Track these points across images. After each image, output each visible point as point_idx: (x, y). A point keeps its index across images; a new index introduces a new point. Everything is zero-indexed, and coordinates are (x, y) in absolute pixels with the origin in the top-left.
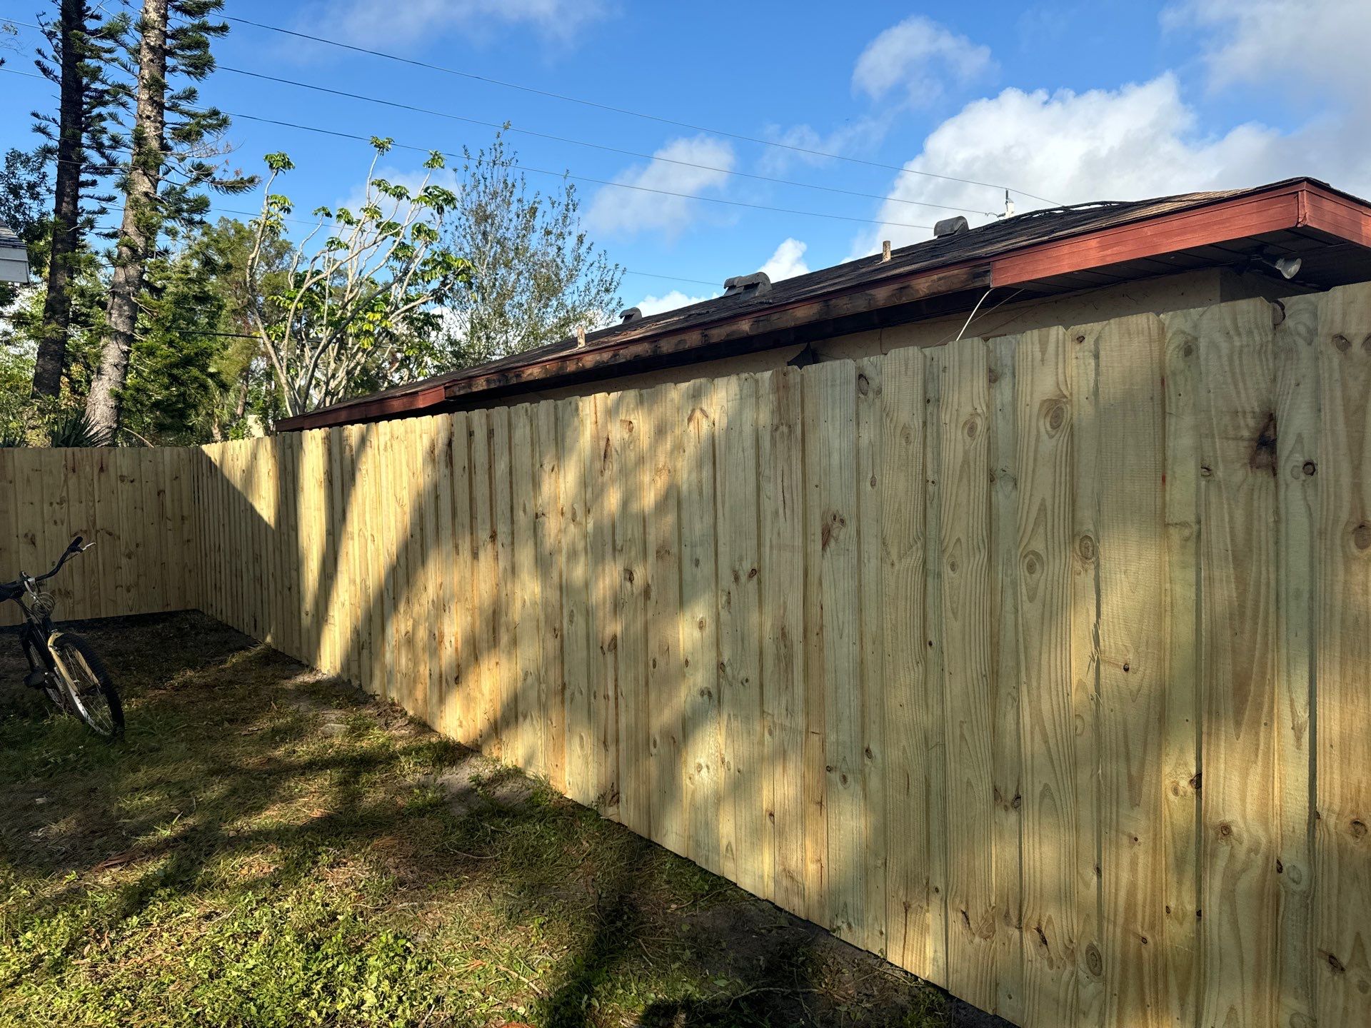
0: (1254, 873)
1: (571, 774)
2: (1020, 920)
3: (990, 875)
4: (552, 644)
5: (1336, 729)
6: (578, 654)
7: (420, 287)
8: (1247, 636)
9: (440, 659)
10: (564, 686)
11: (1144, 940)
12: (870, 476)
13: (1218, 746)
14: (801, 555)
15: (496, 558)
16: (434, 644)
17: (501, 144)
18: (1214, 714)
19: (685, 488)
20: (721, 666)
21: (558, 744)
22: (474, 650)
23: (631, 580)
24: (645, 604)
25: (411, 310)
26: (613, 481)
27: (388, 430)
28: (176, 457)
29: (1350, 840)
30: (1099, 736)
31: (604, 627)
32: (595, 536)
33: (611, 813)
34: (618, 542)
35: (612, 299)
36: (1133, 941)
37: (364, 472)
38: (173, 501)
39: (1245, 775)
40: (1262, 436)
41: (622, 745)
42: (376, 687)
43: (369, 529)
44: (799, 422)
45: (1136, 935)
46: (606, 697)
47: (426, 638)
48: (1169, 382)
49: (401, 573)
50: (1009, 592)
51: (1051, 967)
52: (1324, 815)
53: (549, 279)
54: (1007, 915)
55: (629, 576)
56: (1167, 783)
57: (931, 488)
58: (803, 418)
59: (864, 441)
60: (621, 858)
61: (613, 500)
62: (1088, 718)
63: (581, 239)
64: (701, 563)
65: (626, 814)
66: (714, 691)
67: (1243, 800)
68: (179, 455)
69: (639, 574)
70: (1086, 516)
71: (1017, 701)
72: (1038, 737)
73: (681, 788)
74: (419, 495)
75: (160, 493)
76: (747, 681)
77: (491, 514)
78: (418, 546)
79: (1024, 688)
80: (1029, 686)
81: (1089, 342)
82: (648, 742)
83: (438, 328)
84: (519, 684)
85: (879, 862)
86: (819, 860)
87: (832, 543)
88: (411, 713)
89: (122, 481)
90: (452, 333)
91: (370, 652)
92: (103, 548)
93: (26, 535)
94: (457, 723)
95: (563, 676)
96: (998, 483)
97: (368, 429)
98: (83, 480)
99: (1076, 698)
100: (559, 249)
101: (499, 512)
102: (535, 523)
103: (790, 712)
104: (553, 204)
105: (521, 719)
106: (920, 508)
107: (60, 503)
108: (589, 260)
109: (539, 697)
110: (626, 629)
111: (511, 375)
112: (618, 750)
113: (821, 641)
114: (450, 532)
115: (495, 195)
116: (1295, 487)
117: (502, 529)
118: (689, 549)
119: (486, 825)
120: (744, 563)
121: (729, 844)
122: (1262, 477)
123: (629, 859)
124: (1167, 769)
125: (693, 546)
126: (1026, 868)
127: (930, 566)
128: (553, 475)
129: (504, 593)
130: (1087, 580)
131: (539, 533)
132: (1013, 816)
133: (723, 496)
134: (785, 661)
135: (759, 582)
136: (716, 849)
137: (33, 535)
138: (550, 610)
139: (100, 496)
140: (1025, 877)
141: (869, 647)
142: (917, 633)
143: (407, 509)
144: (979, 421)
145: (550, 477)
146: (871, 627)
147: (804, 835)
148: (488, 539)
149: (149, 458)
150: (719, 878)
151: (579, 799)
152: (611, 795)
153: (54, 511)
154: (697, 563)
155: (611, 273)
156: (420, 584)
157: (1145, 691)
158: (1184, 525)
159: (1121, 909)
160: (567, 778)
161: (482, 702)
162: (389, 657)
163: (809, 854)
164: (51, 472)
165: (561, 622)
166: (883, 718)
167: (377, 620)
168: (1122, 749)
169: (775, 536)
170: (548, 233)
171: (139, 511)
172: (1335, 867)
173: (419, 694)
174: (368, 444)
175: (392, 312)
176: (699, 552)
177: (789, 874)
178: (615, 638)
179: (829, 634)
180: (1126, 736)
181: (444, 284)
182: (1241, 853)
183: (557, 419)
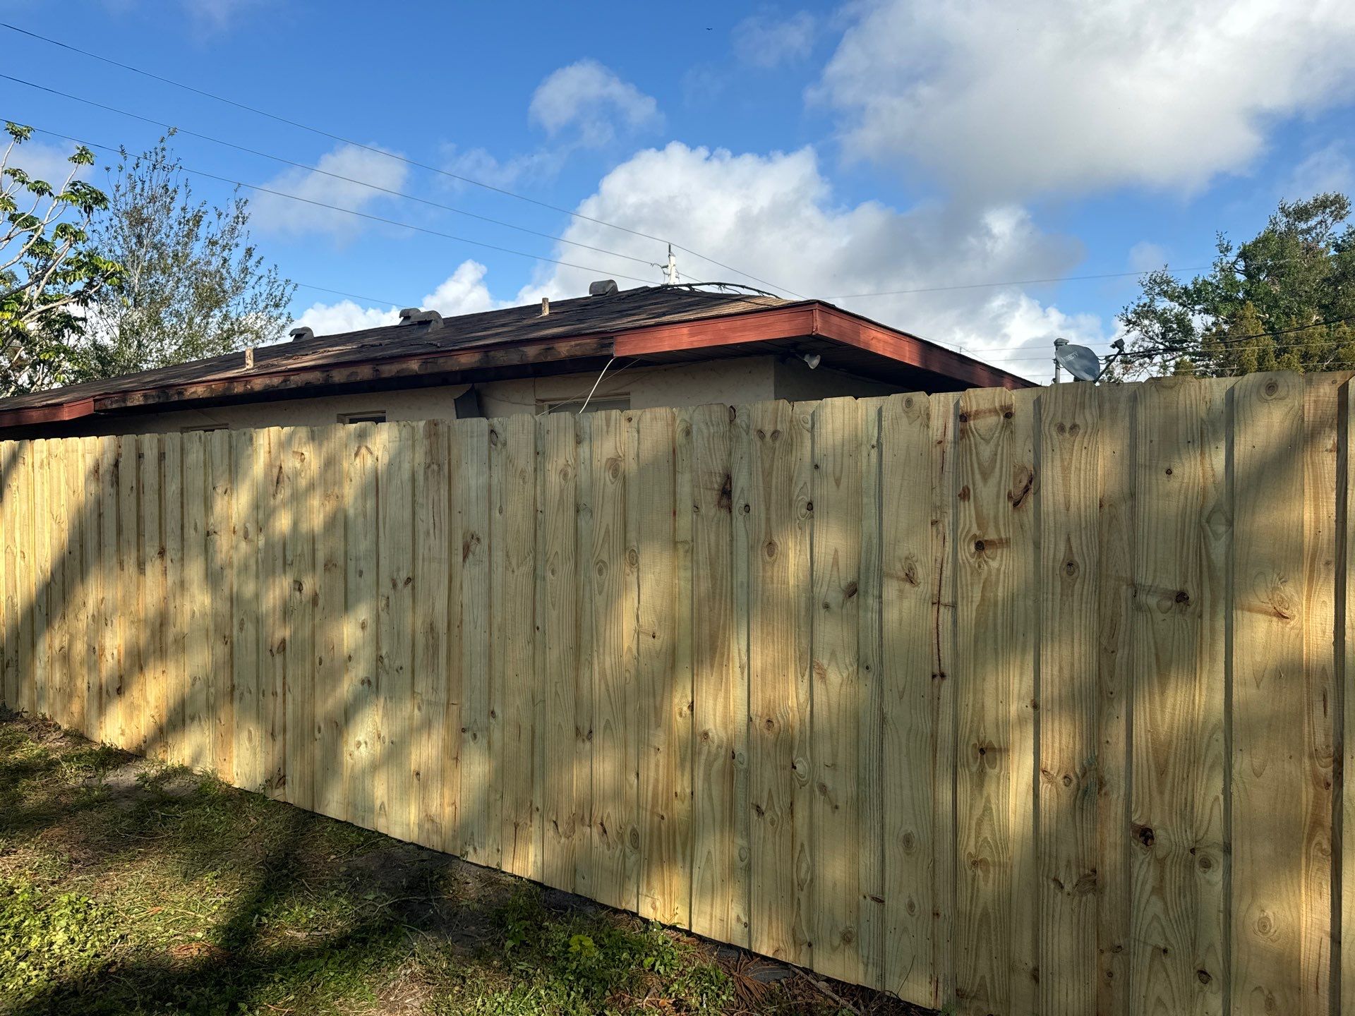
0: (720, 761)
1: (239, 765)
2: (590, 820)
3: (572, 790)
4: (221, 650)
5: (759, 665)
6: (247, 657)
7: (60, 286)
8: (716, 611)
9: (100, 671)
10: (233, 687)
11: (662, 817)
12: (498, 506)
13: (702, 681)
14: (446, 566)
15: (165, 573)
16: (94, 658)
17: (163, 149)
18: (700, 662)
19: (351, 512)
20: (380, 658)
21: (223, 742)
22: (137, 661)
23: (300, 590)
24: (313, 611)
25: (49, 310)
26: (284, 504)
27: (45, 448)
29: (765, 731)
30: (638, 683)
31: (273, 633)
32: (266, 551)
33: (277, 794)
34: (288, 557)
35: (281, 314)
36: (656, 819)
37: (14, 488)
39: (715, 700)
40: (724, 488)
41: (289, 735)
42: (24, 704)
43: (18, 545)
44: (446, 462)
45: (658, 814)
46: (275, 694)
47: (83, 653)
48: (678, 451)
49: (57, 589)
50: (588, 588)
51: (609, 849)
52: (754, 718)
53: (212, 289)
54: (583, 818)
55: (298, 586)
56: (676, 710)
57: (539, 515)
58: (450, 460)
59: (495, 481)
60: (286, 828)
61: (283, 522)
62: (633, 671)
63: (249, 252)
64: (364, 574)
65: (292, 794)
66: (373, 680)
67: (715, 715)
69: (308, 585)
70: (632, 535)
71: (591, 664)
72: (603, 687)
73: (342, 763)
74: (79, 511)
76: (401, 668)
77: (160, 532)
78: (77, 562)
79: (595, 654)
80: (598, 652)
81: (635, 420)
82: (314, 727)
83: (81, 332)
84: (187, 690)
85: (498, 796)
86: (454, 803)
87: (471, 556)
88: (65, 726)
90: (98, 337)
91: (17, 670)
94: (120, 731)
95: (232, 680)
96: (582, 513)
97: (20, 447)
99: (626, 658)
100: (225, 261)
101: (169, 529)
102: (206, 540)
103: (435, 690)
104: (220, 215)
105: (188, 721)
106: (532, 531)
108: (258, 272)
109: (207, 699)
110: (295, 633)
111: (171, 392)
112: (284, 739)
113: (460, 632)
114: (115, 548)
115: (153, 199)
116: (741, 518)
117: (172, 545)
118: (353, 562)
119: (157, 811)
120: (401, 573)
121: (383, 804)
122: (724, 512)
123: (293, 828)
124: (676, 700)
125: (358, 559)
126: (594, 781)
127: (539, 572)
128: (226, 498)
129: (173, 605)
130: (633, 578)
131: (211, 550)
132: (588, 745)
133: (384, 518)
134: (433, 649)
135: (413, 588)
136: (372, 810)
138: (219, 619)
140: (594, 787)
141: (496, 633)
142: (529, 621)
143: (65, 526)
144: (569, 470)
145: (222, 499)
146: (498, 620)
147: (443, 785)
148: (156, 556)
150: (373, 832)
151: (247, 786)
152: (278, 778)
154: (361, 574)
155: (281, 288)
156: (78, 600)
157: (664, 650)
158: (685, 542)
159: (650, 799)
160: (235, 769)
161: (147, 710)
162: (40, 673)
163: (446, 800)
165: (231, 630)
166: (504, 686)
167: (25, 638)
168: (651, 690)
169: (427, 551)
170: (214, 243)
172: (759, 750)
173: (76, 707)
174: (21, 460)
175: (26, 313)
176: (363, 565)
177: (430, 819)
178: (283, 641)
179: (467, 628)
180: (653, 681)
181: (90, 285)
182: (713, 749)
183: (230, 447)
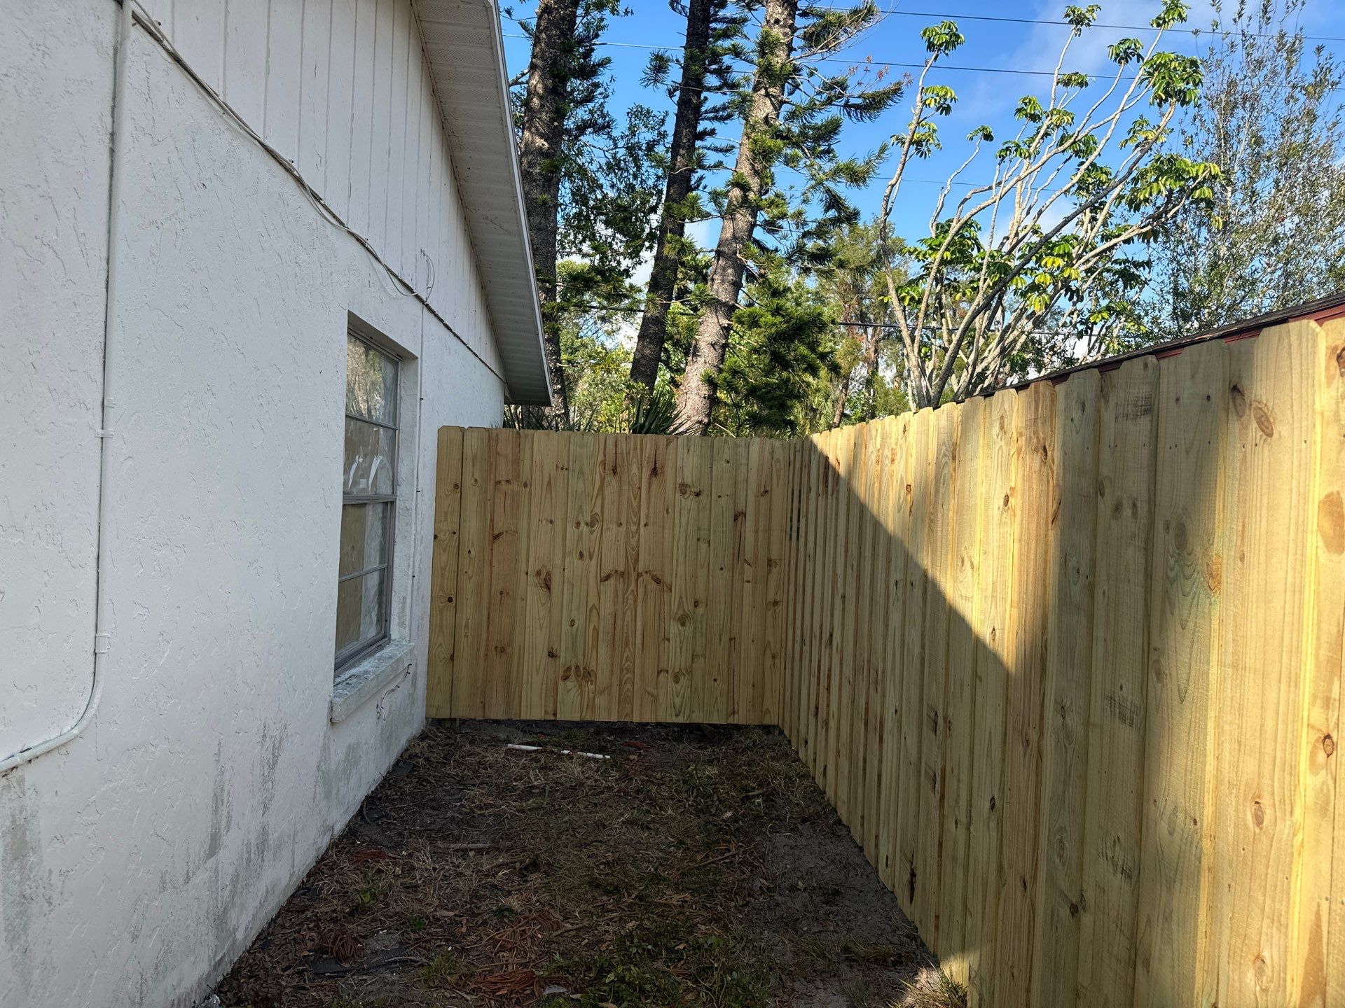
28: (767, 455)
38: (756, 532)
68: (772, 453)
75: (739, 516)
89: (683, 493)
92: (645, 601)
93: (538, 573)
98: (625, 488)
107: (591, 525)
137: (549, 574)
139: (648, 516)
149: (726, 457)
153: (580, 536)
164: (581, 472)
171: (704, 546)
